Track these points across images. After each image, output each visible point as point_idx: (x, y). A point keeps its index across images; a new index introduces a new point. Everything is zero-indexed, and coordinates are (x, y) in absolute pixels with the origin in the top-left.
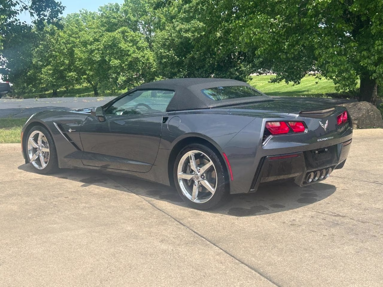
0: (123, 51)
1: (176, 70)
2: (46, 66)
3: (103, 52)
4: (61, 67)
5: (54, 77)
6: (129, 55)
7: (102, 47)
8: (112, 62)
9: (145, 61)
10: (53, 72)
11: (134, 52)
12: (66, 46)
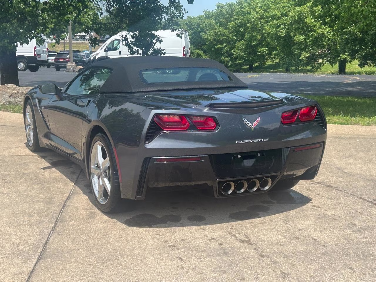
0: (310, 26)
1: (358, 47)
2: (239, 41)
3: (288, 27)
4: (254, 42)
5: (246, 52)
6: (315, 31)
7: (288, 22)
8: (296, 38)
9: (332, 37)
10: (245, 47)
11: (320, 28)
12: (260, 21)
